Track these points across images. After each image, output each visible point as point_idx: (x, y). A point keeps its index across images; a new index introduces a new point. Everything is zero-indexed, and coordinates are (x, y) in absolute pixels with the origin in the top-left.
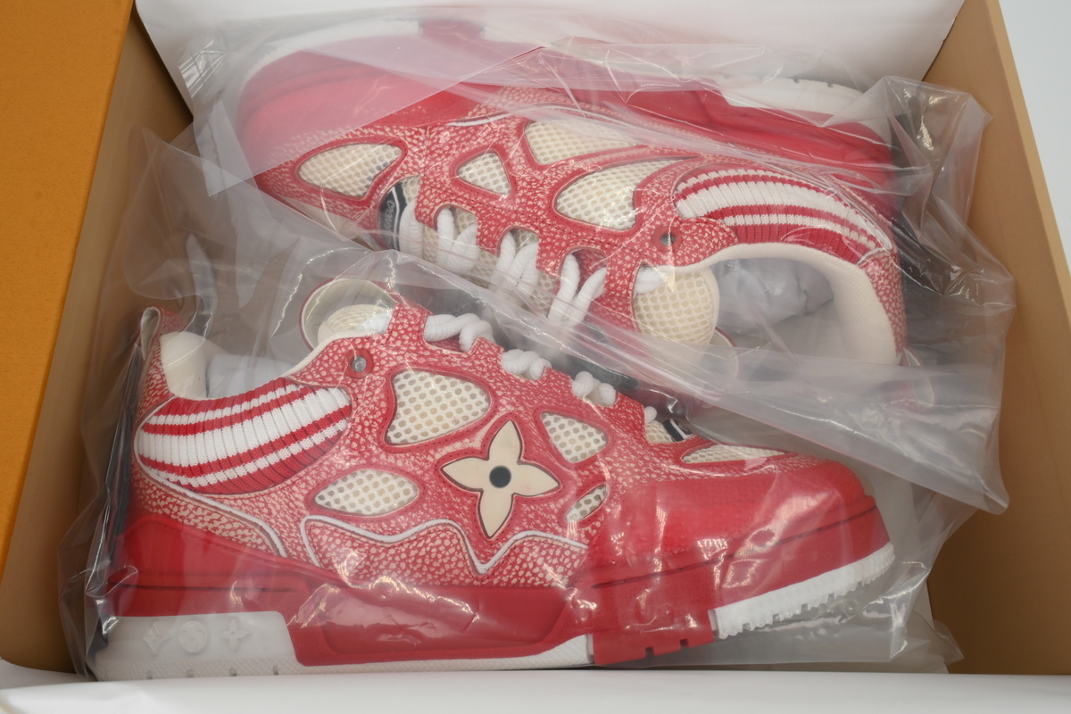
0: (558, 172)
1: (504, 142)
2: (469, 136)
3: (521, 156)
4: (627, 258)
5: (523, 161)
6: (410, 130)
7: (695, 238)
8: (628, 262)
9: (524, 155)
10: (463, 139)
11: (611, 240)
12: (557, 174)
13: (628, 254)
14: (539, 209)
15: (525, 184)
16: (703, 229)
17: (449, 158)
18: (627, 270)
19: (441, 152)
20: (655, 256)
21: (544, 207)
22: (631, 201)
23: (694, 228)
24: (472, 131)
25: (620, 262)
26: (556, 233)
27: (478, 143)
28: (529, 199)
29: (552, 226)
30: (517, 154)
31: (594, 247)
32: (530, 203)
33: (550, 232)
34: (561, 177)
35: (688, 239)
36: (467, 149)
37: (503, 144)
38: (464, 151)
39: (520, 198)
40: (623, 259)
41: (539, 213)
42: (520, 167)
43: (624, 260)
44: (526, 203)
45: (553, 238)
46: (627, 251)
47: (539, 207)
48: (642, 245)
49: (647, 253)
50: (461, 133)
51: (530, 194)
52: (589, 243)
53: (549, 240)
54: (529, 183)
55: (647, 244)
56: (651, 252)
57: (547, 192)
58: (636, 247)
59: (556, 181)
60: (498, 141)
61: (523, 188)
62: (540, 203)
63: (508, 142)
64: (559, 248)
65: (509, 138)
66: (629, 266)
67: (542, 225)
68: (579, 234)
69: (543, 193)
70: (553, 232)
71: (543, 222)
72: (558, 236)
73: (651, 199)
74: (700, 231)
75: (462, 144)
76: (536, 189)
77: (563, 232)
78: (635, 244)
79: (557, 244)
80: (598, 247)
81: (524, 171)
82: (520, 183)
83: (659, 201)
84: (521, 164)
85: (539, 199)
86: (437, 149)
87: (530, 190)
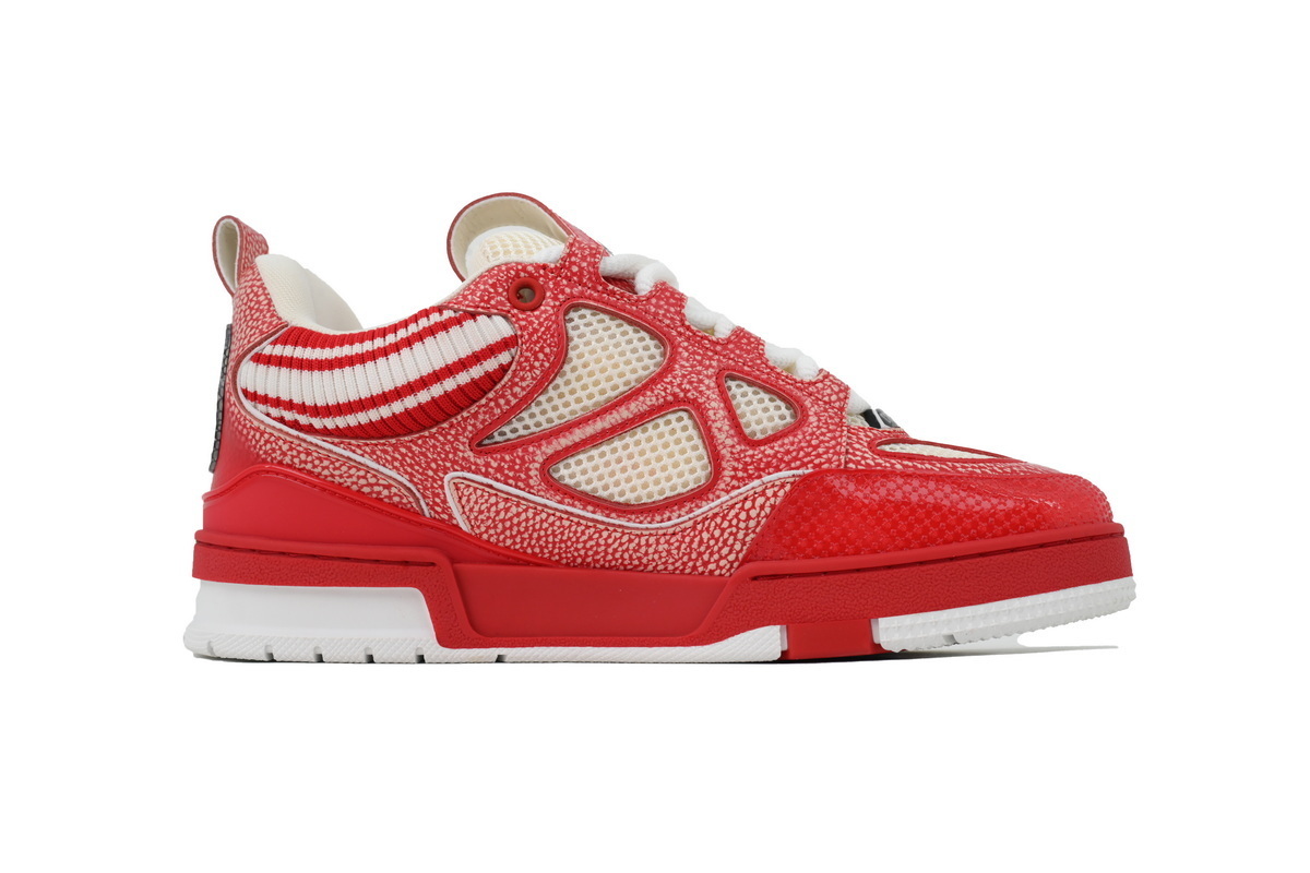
0: (663, 394)
1: (738, 448)
2: (786, 459)
3: (714, 421)
4: (575, 269)
5: (711, 413)
6: (868, 465)
7: (492, 290)
8: (575, 263)
9: (710, 423)
10: (794, 454)
11: (596, 294)
12: (666, 389)
13: (574, 274)
14: (686, 349)
15: (707, 381)
16: (483, 300)
17: (810, 430)
18: (576, 255)
19: (822, 438)
20: (542, 272)
21: (680, 350)
22: (571, 344)
23: (493, 302)
24: (783, 465)
25: (584, 264)
26: (664, 315)
27: (772, 448)
28: (700, 363)
29: (668, 326)
30: (718, 424)
31: (616, 289)
32: (699, 358)
33: (672, 319)
34: (659, 386)
35: (500, 290)
36: (786, 441)
37: (739, 444)
38: (791, 438)
39: (710, 366)
40: (581, 269)
41: (686, 344)
42: (714, 404)
43: (579, 266)
44: (703, 358)
45: (668, 311)
46: (575, 278)
47: (687, 351)
48: (557, 284)
49: (551, 275)
50: (798, 463)
51: (699, 368)
52: (622, 295)
53: (672, 309)
54: (701, 381)
55: (552, 286)
56: (546, 276)
57: (677, 366)
58: (565, 282)
59: (665, 380)
60: (746, 451)
61: (708, 377)
62: (686, 354)
63: (733, 446)
64: (659, 298)
65: (732, 453)
66: (573, 259)
67: (681, 330)
68: (634, 308)
69: (683, 366)
70: (668, 318)
71: (680, 334)
72: (662, 312)
73: (545, 340)
74: (486, 298)
75: (795, 447)
76: (691, 373)
77: (656, 314)
78: (566, 286)
79: (662, 303)
80: (611, 287)
81: (708, 398)
82: (713, 385)
83: (535, 338)
84: (714, 409)
85: (688, 360)
86: (828, 442)
87: (699, 373)
